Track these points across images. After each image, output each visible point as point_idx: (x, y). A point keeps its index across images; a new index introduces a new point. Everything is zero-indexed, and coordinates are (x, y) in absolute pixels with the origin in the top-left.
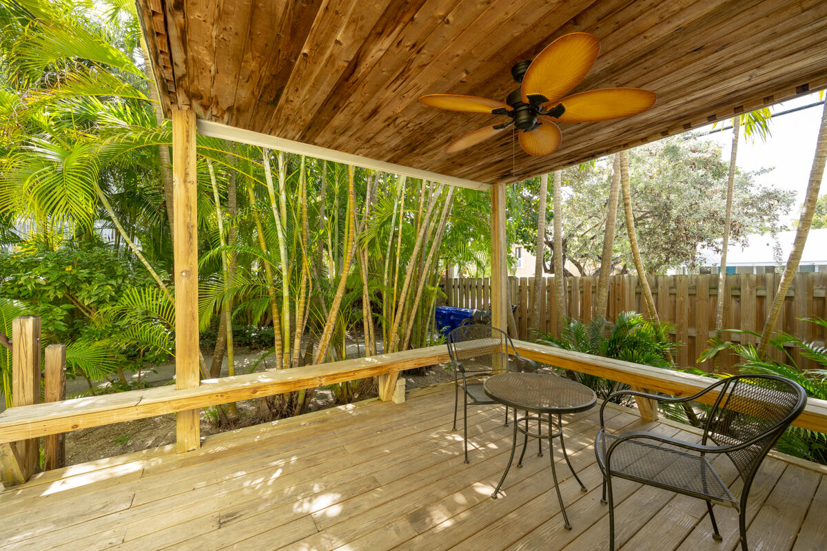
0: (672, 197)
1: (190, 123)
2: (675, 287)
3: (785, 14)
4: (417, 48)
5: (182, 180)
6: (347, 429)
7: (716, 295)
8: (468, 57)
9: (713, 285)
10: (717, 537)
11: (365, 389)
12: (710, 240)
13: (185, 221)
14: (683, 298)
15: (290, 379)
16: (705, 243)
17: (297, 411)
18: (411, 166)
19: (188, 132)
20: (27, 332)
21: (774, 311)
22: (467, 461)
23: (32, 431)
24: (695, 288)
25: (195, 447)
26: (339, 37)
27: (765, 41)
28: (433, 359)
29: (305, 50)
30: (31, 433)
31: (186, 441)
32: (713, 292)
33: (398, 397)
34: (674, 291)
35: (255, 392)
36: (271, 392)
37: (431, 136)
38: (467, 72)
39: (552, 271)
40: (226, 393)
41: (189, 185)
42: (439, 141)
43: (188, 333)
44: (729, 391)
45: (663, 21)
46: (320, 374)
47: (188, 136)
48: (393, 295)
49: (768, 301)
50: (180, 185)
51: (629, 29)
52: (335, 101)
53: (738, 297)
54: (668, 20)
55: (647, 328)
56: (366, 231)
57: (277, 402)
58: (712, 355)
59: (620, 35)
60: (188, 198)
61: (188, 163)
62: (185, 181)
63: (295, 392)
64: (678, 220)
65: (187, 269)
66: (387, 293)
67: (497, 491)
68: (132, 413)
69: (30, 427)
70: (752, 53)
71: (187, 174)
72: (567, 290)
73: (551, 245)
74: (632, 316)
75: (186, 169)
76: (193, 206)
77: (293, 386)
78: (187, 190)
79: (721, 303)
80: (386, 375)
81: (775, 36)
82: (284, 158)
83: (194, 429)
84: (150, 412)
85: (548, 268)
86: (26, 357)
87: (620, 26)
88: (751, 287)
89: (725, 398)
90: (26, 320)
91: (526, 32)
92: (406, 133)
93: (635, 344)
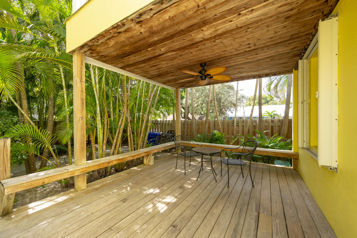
0: (222, 96)
1: (83, 58)
2: (224, 123)
3: (254, 66)
4: (181, 56)
5: (80, 81)
6: (141, 174)
7: (234, 126)
8: (193, 60)
9: (233, 123)
10: (243, 177)
11: (139, 162)
12: (230, 109)
13: (81, 97)
14: (226, 126)
15: (120, 158)
16: (229, 110)
17: (108, 174)
18: (154, 80)
19: (82, 61)
20: (8, 145)
21: (246, 130)
22: (185, 175)
23: (26, 186)
24: (228, 123)
25: (85, 188)
26: (162, 49)
27: (250, 69)
28: (162, 148)
29: (149, 49)
30: (25, 187)
31: (82, 186)
32: (233, 124)
33: (152, 163)
34: (223, 124)
35: (109, 164)
36: (114, 163)
37: (168, 74)
38: (189, 62)
39: (184, 118)
40: (99, 165)
41: (82, 83)
42: (170, 75)
43: (82, 142)
44: (244, 148)
45: (234, 62)
46: (130, 155)
47: (82, 63)
48: (139, 127)
49: (245, 127)
50: (79, 83)
51: (228, 62)
52: (145, 61)
53: (238, 126)
54: (235, 63)
55: (220, 134)
56: (129, 102)
57: (101, 171)
58: (234, 142)
59: (226, 63)
60: (82, 88)
61: (82, 74)
62: (81, 81)
63: (107, 167)
64: (223, 103)
65: (82, 117)
66: (136, 126)
67: (198, 179)
68: (66, 175)
69: (25, 185)
70: (247, 70)
71: (82, 78)
72: (197, 124)
73: (184, 108)
74: (216, 132)
75: (81, 76)
76: (84, 91)
77: (121, 160)
78: (82, 85)
79: (235, 128)
80: (148, 156)
81: (251, 68)
82: (98, 69)
83: (84, 181)
84: (72, 174)
85: (183, 117)
86: (7, 157)
87: (227, 61)
88: (241, 123)
89: (243, 150)
90: (7, 139)
91: (208, 58)
92: (160, 72)
93: (217, 140)
